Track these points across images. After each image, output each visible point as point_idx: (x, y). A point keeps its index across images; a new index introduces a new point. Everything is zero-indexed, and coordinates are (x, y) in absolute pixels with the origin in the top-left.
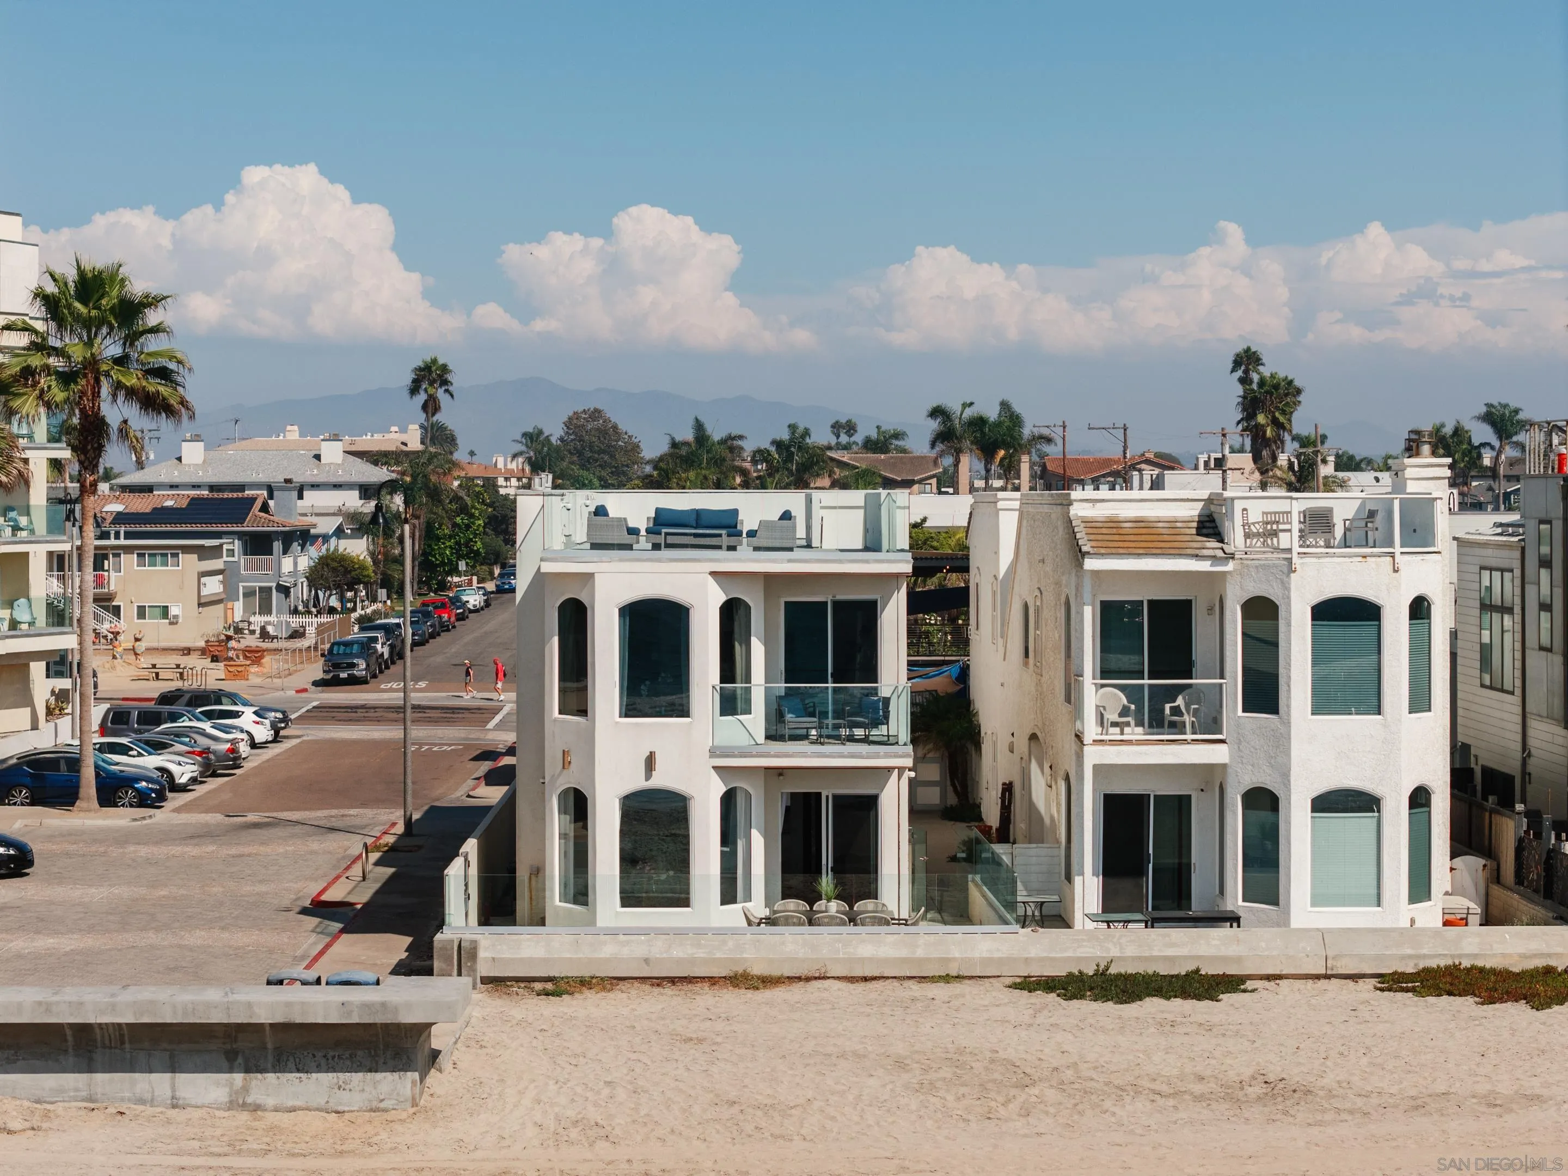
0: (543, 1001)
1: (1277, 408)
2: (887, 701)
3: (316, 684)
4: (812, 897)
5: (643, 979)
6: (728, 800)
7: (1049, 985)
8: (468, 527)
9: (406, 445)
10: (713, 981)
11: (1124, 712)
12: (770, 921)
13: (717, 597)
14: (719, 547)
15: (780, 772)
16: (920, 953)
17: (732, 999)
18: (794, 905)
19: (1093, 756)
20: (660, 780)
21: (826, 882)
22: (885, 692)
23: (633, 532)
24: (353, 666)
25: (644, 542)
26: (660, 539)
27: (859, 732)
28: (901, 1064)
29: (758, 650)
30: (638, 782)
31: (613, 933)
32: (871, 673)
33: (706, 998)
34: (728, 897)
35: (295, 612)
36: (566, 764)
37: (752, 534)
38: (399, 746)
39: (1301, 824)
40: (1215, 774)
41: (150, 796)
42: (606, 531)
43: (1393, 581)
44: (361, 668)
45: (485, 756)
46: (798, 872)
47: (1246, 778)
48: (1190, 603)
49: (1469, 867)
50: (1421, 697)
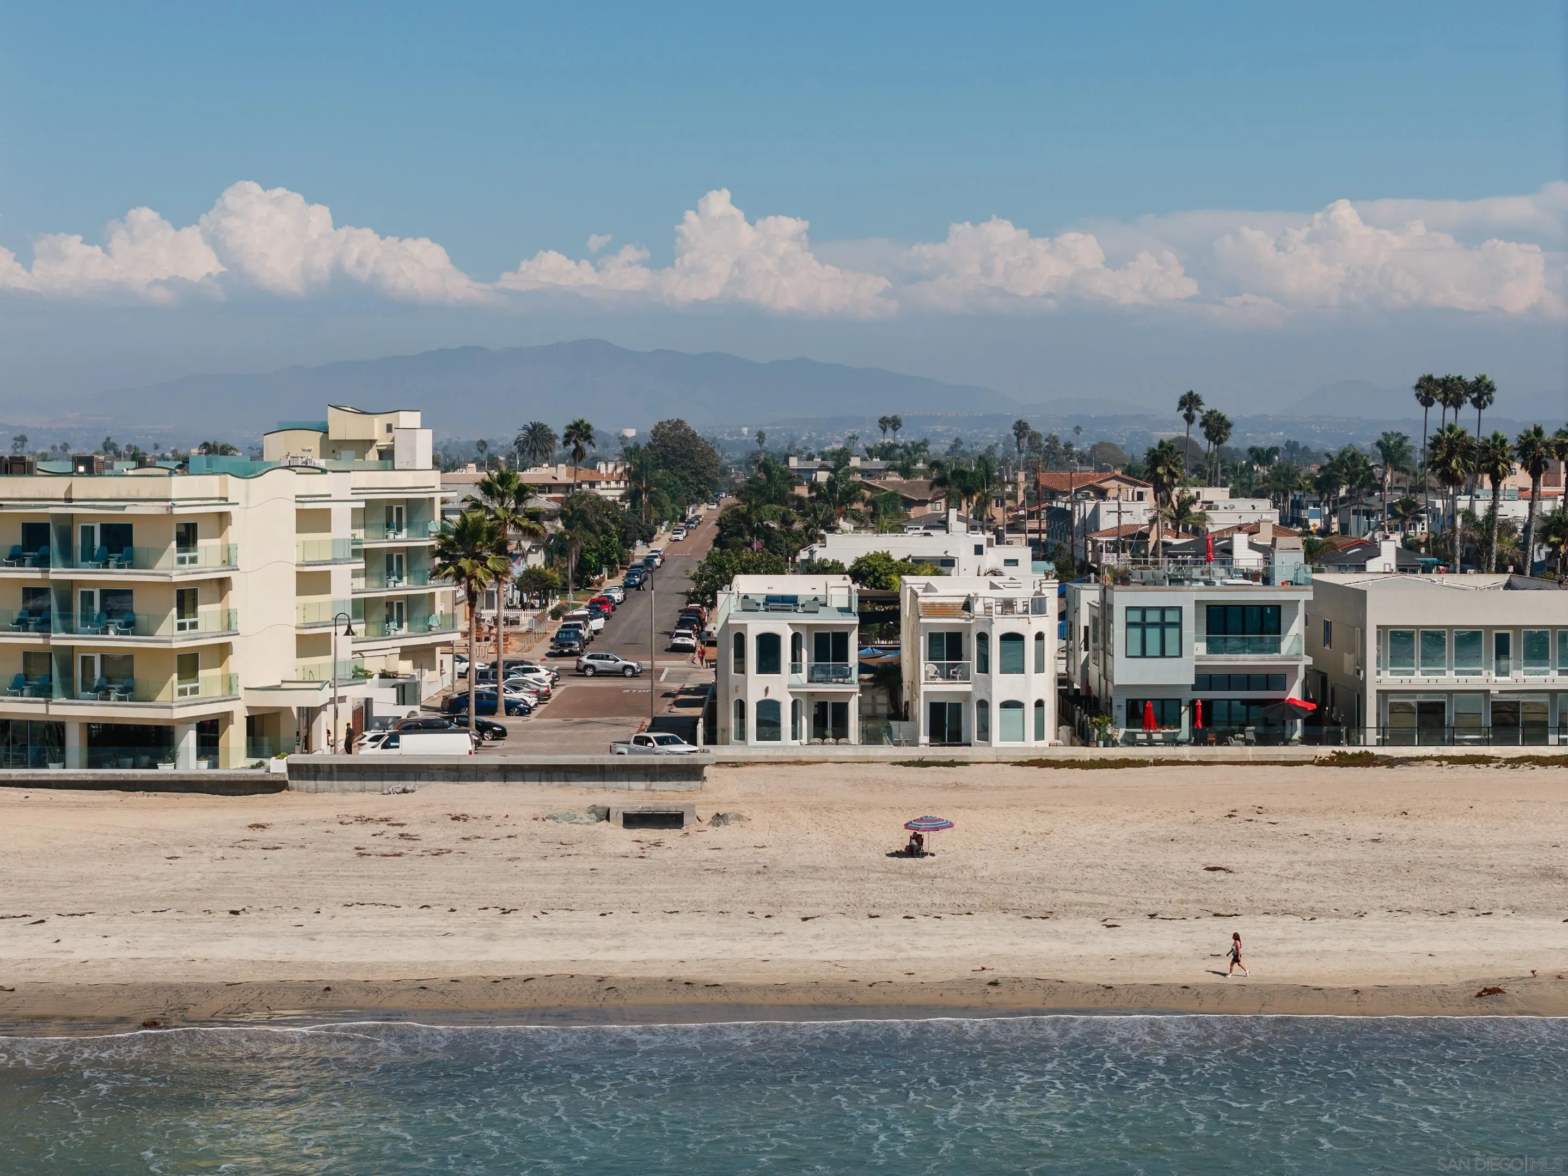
0: (733, 769)
1: (1171, 462)
2: (851, 669)
3: (549, 655)
4: (824, 737)
5: (765, 763)
6: (794, 704)
7: (901, 763)
8: (608, 543)
9: (556, 479)
10: (789, 763)
11: (936, 672)
12: (809, 744)
13: (790, 633)
14: (789, 610)
15: (813, 694)
16: (859, 754)
17: (795, 767)
18: (817, 740)
19: (924, 688)
20: (770, 696)
21: (829, 732)
22: (850, 666)
23: (758, 605)
24: (571, 645)
25: (762, 607)
26: (768, 607)
27: (841, 680)
28: (847, 780)
29: (805, 653)
30: (762, 697)
31: (755, 747)
32: (845, 658)
33: (787, 767)
34: (794, 737)
36: (737, 691)
37: (803, 606)
38: (619, 690)
39: (996, 713)
40: (968, 695)
41: (525, 711)
42: (748, 605)
43: (1028, 627)
44: (577, 646)
45: (668, 695)
46: (819, 730)
47: (978, 696)
48: (959, 635)
49: (1065, 730)
50: (1040, 668)
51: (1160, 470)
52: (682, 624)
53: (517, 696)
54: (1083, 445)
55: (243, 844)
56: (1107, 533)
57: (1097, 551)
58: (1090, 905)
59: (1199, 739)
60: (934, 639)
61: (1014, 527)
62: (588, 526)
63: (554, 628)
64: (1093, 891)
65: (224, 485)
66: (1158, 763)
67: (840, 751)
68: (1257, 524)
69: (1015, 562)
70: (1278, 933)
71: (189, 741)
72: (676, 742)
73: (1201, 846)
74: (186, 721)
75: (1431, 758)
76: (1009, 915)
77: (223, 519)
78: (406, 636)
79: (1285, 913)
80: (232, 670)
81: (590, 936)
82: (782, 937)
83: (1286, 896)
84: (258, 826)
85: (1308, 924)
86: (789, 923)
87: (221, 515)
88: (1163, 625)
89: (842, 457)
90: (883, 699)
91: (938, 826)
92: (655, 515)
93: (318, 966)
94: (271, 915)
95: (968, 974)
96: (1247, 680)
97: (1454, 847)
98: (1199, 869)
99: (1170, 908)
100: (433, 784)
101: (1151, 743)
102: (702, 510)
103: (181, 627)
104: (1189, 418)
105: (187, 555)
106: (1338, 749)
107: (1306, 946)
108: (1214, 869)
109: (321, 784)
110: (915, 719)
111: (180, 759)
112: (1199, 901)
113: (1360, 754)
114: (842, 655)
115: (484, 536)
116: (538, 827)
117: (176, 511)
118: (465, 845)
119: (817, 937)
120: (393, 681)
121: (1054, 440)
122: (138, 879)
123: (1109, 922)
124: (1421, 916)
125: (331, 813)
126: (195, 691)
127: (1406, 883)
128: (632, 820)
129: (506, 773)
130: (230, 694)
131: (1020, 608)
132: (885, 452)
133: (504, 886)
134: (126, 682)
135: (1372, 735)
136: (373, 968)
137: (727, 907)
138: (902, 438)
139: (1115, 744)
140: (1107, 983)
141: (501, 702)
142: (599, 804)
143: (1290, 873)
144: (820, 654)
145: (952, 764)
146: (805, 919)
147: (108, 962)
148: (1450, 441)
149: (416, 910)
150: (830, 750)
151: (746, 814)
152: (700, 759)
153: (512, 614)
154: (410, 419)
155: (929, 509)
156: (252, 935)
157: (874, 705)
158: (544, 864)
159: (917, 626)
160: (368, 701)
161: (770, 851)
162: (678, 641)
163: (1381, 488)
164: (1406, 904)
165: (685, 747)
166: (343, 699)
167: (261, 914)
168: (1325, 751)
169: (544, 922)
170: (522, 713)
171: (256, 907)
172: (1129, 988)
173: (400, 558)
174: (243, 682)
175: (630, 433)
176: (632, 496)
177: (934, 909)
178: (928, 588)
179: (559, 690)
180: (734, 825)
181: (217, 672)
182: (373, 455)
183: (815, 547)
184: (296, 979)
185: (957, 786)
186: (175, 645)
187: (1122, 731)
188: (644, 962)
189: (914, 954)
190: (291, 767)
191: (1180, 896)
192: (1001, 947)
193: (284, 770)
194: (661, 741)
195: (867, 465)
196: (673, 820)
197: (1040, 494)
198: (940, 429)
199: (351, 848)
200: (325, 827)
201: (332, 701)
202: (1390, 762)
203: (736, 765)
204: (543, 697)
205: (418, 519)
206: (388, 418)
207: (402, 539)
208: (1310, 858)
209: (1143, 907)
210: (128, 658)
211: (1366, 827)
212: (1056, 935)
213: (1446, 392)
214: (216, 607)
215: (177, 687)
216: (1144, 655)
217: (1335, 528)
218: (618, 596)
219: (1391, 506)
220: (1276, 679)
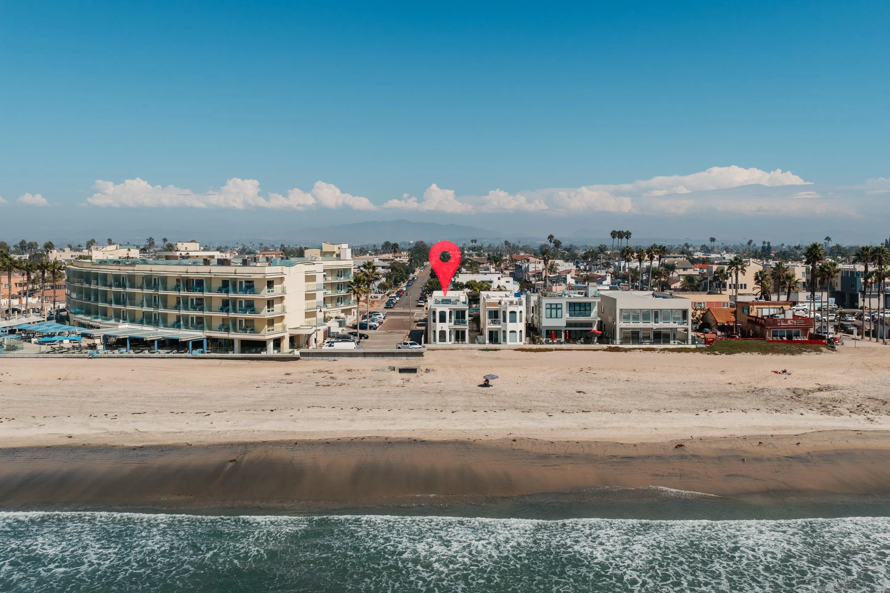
0: (432, 352)
2: (466, 321)
3: (385, 308)
5: (442, 349)
6: (450, 331)
7: (481, 350)
8: (403, 274)
9: (389, 258)
10: (448, 349)
11: (491, 322)
12: (454, 343)
13: (449, 311)
14: (448, 304)
15: (455, 329)
16: (469, 347)
17: (450, 351)
18: (457, 342)
19: (487, 327)
20: (443, 329)
21: (460, 340)
24: (390, 305)
25: (441, 303)
26: (443, 303)
27: (463, 325)
29: (453, 317)
30: (441, 330)
31: (439, 344)
32: (465, 318)
33: (448, 351)
34: (450, 341)
35: (375, 293)
36: (433, 328)
37: (452, 302)
38: (402, 320)
39: (508, 334)
40: (500, 329)
41: (375, 328)
42: (437, 302)
43: (517, 309)
44: (392, 306)
45: (416, 322)
46: (457, 338)
47: (503, 329)
48: (497, 311)
49: (528, 338)
50: (521, 321)
51: (545, 256)
52: (421, 299)
53: (373, 324)
54: (521, 246)
55: (282, 381)
56: (532, 272)
57: (529, 277)
58: (543, 407)
59: (567, 341)
60: (490, 312)
61: (506, 269)
62: (397, 271)
63: (387, 299)
64: (543, 401)
65: (282, 269)
66: (556, 350)
67: (464, 346)
68: (571, 270)
69: (509, 282)
70: (604, 419)
71: (271, 345)
72: (415, 344)
73: (574, 382)
74: (270, 339)
75: (636, 348)
76: (518, 411)
77: (282, 279)
78: (343, 306)
79: (605, 411)
80: (285, 323)
81: (384, 419)
82: (446, 420)
83: (604, 404)
84: (288, 374)
85: (613, 415)
86: (447, 414)
87: (281, 278)
88: (557, 309)
89: (462, 249)
90: (475, 326)
91: (494, 377)
92: (416, 265)
93: (294, 433)
94: (284, 411)
95: (506, 436)
96: (582, 324)
97: (653, 383)
98: (574, 392)
99: (568, 408)
100: (344, 358)
101: (553, 343)
102: (428, 263)
103: (269, 311)
104: (551, 241)
105: (270, 290)
106: (609, 345)
107: (615, 425)
108: (580, 392)
109: (310, 358)
110: (484, 335)
111: (268, 351)
112: (577, 406)
113: (615, 347)
114: (463, 317)
115: (362, 282)
116: (374, 374)
117: (266, 277)
118: (350, 381)
119: (457, 420)
120: (338, 320)
121: (514, 245)
122: (244, 396)
123: (550, 414)
124: (649, 412)
125: (311, 369)
126: (273, 330)
127: (641, 398)
128: (401, 371)
129: (365, 355)
130: (284, 331)
131: (515, 303)
132: (473, 249)
133: (360, 398)
134: (252, 328)
135: (618, 341)
136: (313, 433)
137: (428, 407)
138: (478, 244)
139: (543, 344)
140: (551, 440)
141: (368, 326)
142: (391, 365)
143: (603, 394)
144: (457, 317)
145: (496, 350)
146: (453, 412)
147: (226, 432)
148: (627, 250)
149: (330, 408)
150: (460, 345)
151: (435, 369)
152: (422, 350)
153: (376, 295)
154: (345, 246)
155: (485, 265)
156: (276, 420)
157: (472, 327)
158: (373, 389)
159: (485, 310)
160: (329, 328)
161: (442, 384)
162: (419, 304)
163: (600, 259)
164: (643, 407)
165: (418, 346)
166: (319, 330)
167: (280, 411)
168: (605, 346)
169: (371, 414)
170: (375, 329)
171: (279, 408)
172: (559, 442)
173: (341, 285)
174: (287, 327)
175: (412, 242)
176: (410, 260)
177: (494, 408)
178: (488, 297)
179: (386, 320)
180: (432, 373)
181: (280, 324)
182: (335, 256)
183: (456, 277)
184: (286, 439)
185: (498, 358)
186: (266, 317)
187: (545, 339)
188: (401, 430)
189: (488, 427)
190: (301, 353)
191: (571, 404)
192: (516, 425)
193: (299, 354)
194: (411, 344)
195: (469, 253)
196: (414, 371)
197: (513, 260)
198: (485, 241)
199: (314, 383)
200: (308, 374)
201: (315, 331)
202: (626, 350)
203: (433, 350)
204: (381, 323)
205: (347, 274)
206: (339, 246)
207: (342, 279)
208: (609, 387)
209: (560, 408)
210: (252, 321)
211: (624, 375)
212: (532, 419)
213: (619, 235)
214: (280, 305)
215: (267, 329)
216: (551, 317)
217: (588, 269)
218: (404, 289)
219: (603, 263)
220: (590, 325)
